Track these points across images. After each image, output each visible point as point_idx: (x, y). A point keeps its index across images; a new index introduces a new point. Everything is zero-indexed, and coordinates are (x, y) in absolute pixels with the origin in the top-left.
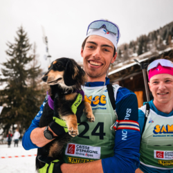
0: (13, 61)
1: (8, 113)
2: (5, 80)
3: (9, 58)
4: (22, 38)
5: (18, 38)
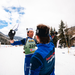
0: (60, 29)
1: (61, 41)
2: (59, 33)
3: (60, 28)
4: (62, 22)
5: (61, 23)
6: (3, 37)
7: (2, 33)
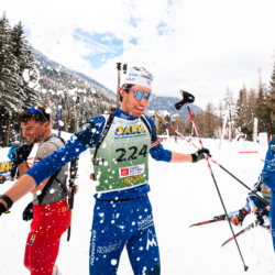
6: (108, 100)
7: (103, 87)
